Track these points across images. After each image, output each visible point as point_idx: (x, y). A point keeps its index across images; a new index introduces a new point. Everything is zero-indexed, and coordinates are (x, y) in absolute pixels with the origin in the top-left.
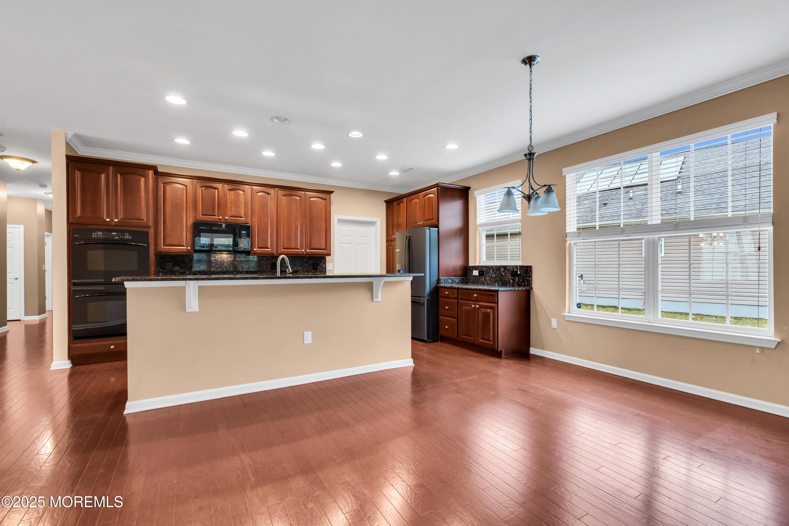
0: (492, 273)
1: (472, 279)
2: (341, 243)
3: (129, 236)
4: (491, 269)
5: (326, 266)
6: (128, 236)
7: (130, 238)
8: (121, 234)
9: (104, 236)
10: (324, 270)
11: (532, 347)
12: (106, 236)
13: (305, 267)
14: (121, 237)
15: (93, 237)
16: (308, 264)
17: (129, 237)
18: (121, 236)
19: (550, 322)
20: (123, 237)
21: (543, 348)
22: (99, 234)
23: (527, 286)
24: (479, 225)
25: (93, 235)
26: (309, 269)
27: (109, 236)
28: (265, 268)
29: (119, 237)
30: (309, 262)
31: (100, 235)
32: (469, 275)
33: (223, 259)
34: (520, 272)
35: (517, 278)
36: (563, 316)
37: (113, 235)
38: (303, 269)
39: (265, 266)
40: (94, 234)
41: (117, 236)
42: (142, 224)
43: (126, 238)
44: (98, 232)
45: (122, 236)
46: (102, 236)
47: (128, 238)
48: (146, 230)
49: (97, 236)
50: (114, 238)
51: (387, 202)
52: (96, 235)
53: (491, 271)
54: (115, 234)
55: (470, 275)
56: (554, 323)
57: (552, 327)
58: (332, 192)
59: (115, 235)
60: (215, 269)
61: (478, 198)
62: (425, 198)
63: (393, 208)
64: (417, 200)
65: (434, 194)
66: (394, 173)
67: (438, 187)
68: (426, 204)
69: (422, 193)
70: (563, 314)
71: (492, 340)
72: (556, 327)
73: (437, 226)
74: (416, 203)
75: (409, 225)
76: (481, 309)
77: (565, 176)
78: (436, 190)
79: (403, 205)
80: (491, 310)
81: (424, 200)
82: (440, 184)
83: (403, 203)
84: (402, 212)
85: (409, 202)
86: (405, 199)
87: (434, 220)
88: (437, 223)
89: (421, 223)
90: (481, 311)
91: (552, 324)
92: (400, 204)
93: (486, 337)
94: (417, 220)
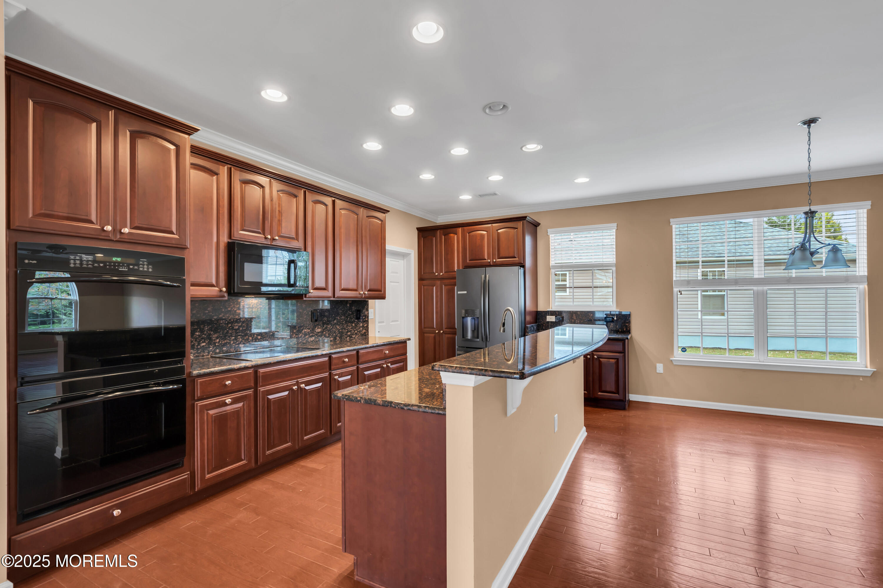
0: (575, 318)
1: (545, 326)
2: (390, 282)
3: (148, 265)
4: (574, 315)
5: (368, 314)
6: (145, 266)
7: (150, 270)
8: (132, 261)
9: (96, 265)
10: (366, 319)
11: (630, 394)
12: (102, 265)
13: (348, 316)
14: (131, 267)
15: (72, 265)
16: (351, 312)
17: (148, 268)
18: (131, 265)
19: (656, 368)
20: (136, 267)
21: (646, 394)
22: (84, 259)
23: (626, 332)
24: (552, 266)
25: (72, 261)
26: (352, 319)
27: (108, 265)
28: (305, 319)
29: (129, 268)
30: (352, 309)
31: (88, 261)
32: (539, 321)
33: (251, 306)
34: (616, 318)
35: (612, 324)
36: (671, 361)
37: (115, 262)
38: (346, 319)
39: (305, 317)
40: (75, 260)
41: (123, 265)
42: (174, 242)
43: (141, 269)
44: (83, 256)
45: (134, 265)
46: (93, 265)
47: (145, 269)
48: (177, 254)
49: (81, 264)
50: (118, 269)
51: (420, 230)
52: (78, 262)
53: (575, 317)
54: (119, 259)
55: (541, 321)
56: (660, 368)
57: (658, 372)
58: (389, 211)
59: (119, 263)
60: (240, 324)
61: (552, 237)
62: (499, 231)
63: (434, 238)
64: (485, 232)
65: (517, 228)
66: (466, 197)
67: (523, 221)
68: (502, 238)
69: (493, 225)
70: (671, 359)
71: (617, 392)
72: (662, 372)
73: (523, 266)
74: (482, 236)
75: (468, 261)
76: (601, 359)
77: (672, 226)
78: (520, 224)
79: (456, 236)
80: (616, 360)
81: (498, 233)
82: (528, 218)
83: (456, 234)
84: (454, 244)
85: (469, 233)
86: (460, 230)
87: (517, 259)
88: (522, 263)
89: (493, 260)
90: (600, 362)
91: (657, 370)
92: (449, 235)
93: (608, 389)
94: (486, 257)
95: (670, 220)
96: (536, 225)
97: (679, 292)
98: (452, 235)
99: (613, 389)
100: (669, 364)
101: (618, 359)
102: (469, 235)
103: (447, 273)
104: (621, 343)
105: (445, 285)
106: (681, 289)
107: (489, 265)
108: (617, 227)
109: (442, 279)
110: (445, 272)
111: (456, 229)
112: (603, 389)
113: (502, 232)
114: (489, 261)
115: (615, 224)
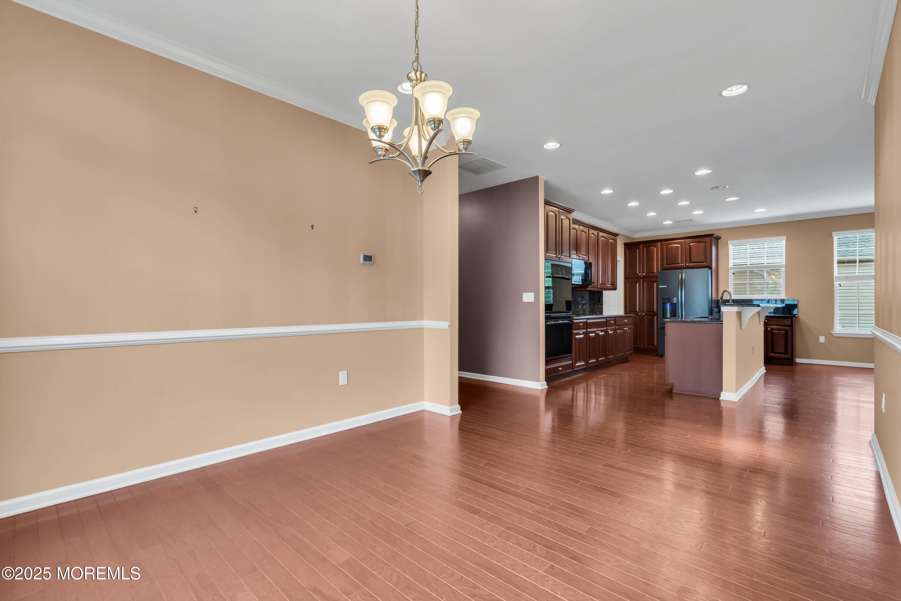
5: (603, 300)
10: (602, 303)
11: (798, 358)
16: (596, 298)
19: (818, 339)
24: (731, 268)
36: (832, 334)
51: (625, 245)
56: (822, 339)
57: (820, 342)
58: (618, 235)
61: (731, 247)
62: (691, 244)
63: (638, 250)
64: (679, 245)
65: (706, 242)
66: (668, 222)
67: (710, 237)
68: (693, 250)
69: (686, 240)
70: (831, 332)
71: (786, 353)
72: (823, 341)
73: (711, 268)
74: (677, 247)
75: (665, 265)
76: (773, 331)
77: (833, 237)
78: (708, 239)
79: (655, 248)
80: (785, 331)
81: (690, 246)
82: (714, 235)
83: (656, 247)
84: (654, 254)
85: (666, 246)
86: (659, 244)
87: (705, 263)
88: (710, 266)
89: (686, 264)
90: (773, 333)
91: (820, 340)
92: (650, 247)
93: (779, 351)
94: (680, 262)
95: (832, 233)
96: (718, 238)
97: (839, 285)
98: (652, 247)
99: (783, 351)
100: (830, 336)
101: (787, 331)
102: (666, 248)
103: (648, 274)
104: (790, 320)
105: (646, 282)
106: (840, 282)
107: (682, 268)
108: (787, 238)
109: (644, 277)
110: (647, 273)
111: (655, 243)
112: (775, 351)
113: (692, 245)
114: (683, 265)
115: (785, 237)
